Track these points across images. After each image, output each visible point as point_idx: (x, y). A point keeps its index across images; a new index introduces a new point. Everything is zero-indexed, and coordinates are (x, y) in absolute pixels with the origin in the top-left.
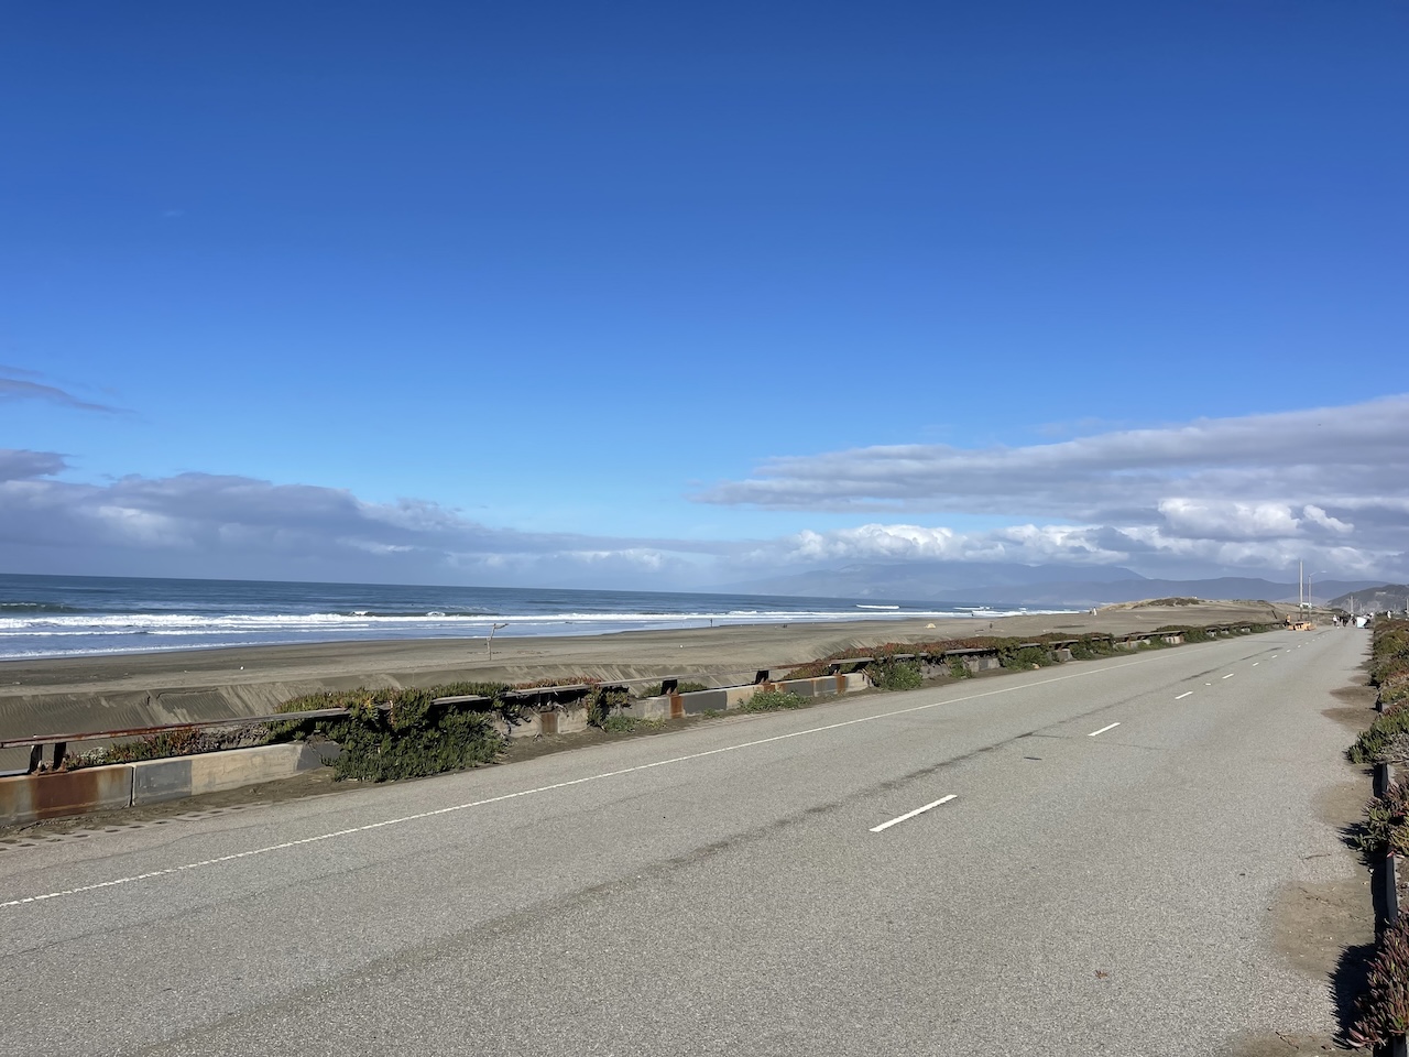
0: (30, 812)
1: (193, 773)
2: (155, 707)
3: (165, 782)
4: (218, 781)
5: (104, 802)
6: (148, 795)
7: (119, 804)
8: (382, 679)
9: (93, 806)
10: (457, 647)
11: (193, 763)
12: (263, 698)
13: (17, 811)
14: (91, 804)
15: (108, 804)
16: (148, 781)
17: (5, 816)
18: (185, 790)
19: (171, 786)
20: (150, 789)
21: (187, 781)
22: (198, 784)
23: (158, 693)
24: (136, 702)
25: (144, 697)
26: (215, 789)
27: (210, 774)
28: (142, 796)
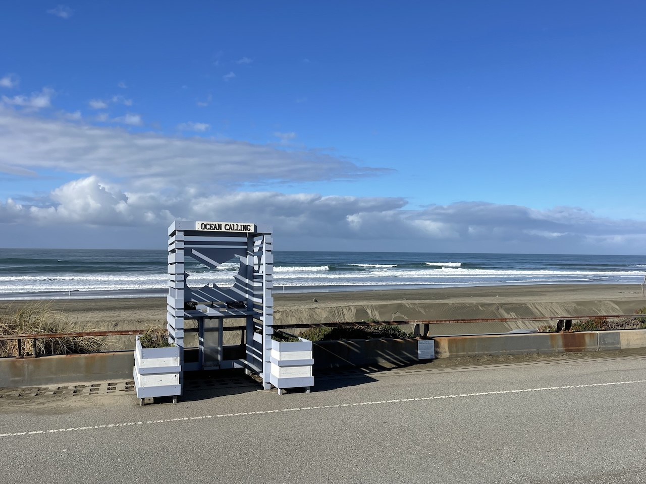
0: (562, 349)
1: (621, 338)
2: (501, 310)
3: (611, 341)
4: (631, 344)
5: (588, 347)
6: (604, 346)
7: (594, 349)
8: (607, 303)
9: (585, 349)
10: (609, 289)
11: (620, 334)
12: (548, 310)
13: (558, 347)
14: (583, 348)
15: (590, 349)
16: (604, 340)
17: (554, 349)
18: (618, 346)
19: (613, 344)
20: (605, 344)
21: (619, 342)
22: (623, 345)
23: (502, 305)
24: (493, 308)
25: (496, 306)
26: (630, 347)
27: (628, 340)
28: (602, 347)
